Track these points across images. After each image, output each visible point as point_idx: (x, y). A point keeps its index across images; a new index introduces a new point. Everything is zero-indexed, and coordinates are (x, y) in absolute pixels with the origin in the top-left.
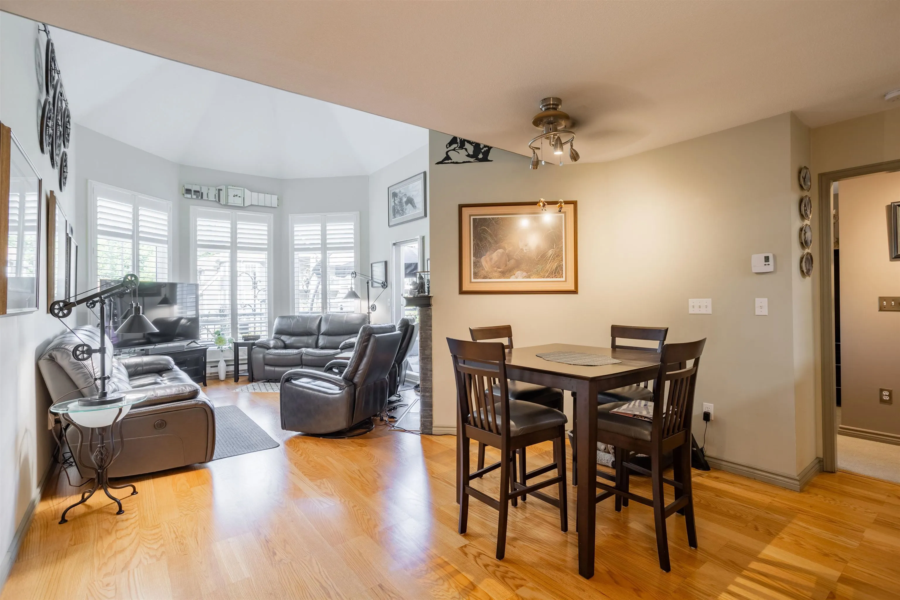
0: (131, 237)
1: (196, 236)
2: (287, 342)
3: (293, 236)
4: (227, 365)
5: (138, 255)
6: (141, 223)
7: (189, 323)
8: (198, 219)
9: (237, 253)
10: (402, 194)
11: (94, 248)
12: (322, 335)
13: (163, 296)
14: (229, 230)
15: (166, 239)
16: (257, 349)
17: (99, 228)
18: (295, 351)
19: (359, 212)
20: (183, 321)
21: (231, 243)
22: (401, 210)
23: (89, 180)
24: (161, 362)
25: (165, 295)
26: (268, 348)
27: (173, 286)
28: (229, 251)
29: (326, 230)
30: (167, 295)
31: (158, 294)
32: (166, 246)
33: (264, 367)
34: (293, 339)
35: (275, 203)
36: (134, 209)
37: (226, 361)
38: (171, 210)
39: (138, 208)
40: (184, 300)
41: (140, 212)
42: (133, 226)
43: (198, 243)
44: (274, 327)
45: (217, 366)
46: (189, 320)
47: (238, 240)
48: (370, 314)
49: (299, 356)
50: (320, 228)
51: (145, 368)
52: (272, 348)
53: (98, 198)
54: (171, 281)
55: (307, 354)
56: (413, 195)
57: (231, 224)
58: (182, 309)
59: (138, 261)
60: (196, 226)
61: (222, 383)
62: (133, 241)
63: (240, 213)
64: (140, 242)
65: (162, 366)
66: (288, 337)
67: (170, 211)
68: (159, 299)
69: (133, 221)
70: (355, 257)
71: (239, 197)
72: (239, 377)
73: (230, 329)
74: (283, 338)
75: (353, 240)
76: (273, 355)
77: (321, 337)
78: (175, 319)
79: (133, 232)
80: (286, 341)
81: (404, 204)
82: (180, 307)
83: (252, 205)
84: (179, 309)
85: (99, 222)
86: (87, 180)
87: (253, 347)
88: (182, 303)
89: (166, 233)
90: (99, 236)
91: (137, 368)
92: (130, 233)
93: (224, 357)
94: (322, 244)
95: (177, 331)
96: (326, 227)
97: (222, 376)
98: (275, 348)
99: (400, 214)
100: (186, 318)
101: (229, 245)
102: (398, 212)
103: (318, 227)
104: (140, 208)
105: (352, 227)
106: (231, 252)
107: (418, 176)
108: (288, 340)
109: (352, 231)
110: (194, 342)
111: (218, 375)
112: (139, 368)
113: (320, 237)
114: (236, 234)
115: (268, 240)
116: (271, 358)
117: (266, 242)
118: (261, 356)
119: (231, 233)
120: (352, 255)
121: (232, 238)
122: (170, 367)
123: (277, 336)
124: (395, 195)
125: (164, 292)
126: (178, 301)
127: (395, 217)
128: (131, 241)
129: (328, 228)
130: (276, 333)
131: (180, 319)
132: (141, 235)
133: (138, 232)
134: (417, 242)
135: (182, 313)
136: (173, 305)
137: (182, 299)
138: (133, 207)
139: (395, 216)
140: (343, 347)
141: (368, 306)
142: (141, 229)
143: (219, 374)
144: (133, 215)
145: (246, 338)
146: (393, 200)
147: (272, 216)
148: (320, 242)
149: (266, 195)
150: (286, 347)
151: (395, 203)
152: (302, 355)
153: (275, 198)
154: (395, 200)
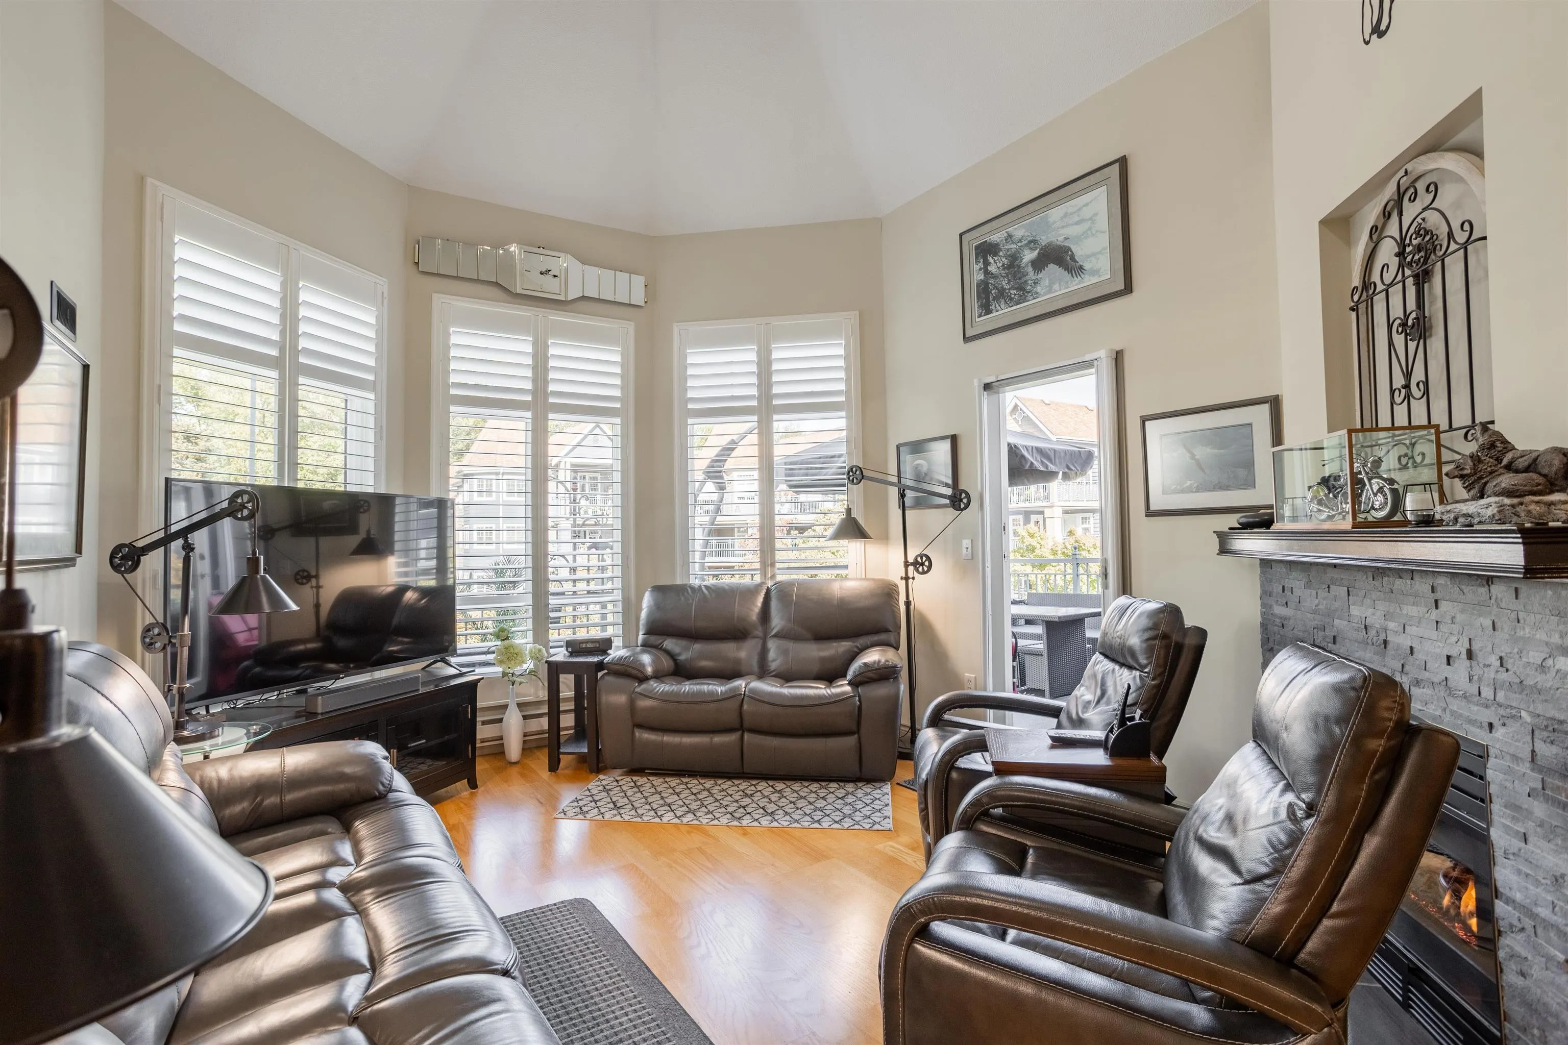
0: (275, 363)
1: (447, 373)
2: (682, 657)
3: (684, 378)
4: (525, 717)
5: (295, 416)
6: (303, 328)
7: (423, 601)
8: (452, 329)
9: (546, 419)
10: (1020, 241)
11: (159, 386)
12: (775, 639)
13: (362, 535)
14: (529, 361)
15: (371, 377)
16: (609, 679)
17: (178, 327)
18: (718, 688)
19: (857, 313)
20: (410, 596)
21: (534, 393)
22: (1013, 288)
23: (149, 180)
24: (348, 770)
25: (368, 532)
26: (643, 679)
27: (385, 502)
28: (529, 414)
29: (769, 363)
30: (372, 532)
31: (353, 529)
32: (372, 396)
33: (633, 733)
34: (697, 647)
35: (638, 298)
36: (284, 285)
37: (520, 705)
38: (386, 301)
39: (297, 284)
40: (412, 545)
41: (303, 296)
42: (283, 333)
43: (453, 391)
44: (644, 614)
45: (500, 721)
46: (425, 592)
47: (552, 387)
48: (910, 581)
49: (733, 705)
50: (753, 357)
51: (289, 797)
52: (652, 678)
53: (177, 238)
54: (382, 490)
55: (757, 698)
56: (1066, 239)
57: (535, 344)
58: (406, 564)
59: (294, 432)
60: (447, 348)
61: (514, 770)
62: (282, 377)
63: (557, 317)
64: (301, 380)
65: (351, 786)
66: (684, 643)
67: (383, 303)
68: (353, 541)
69: (283, 317)
70: (849, 428)
71: (555, 276)
72: (561, 756)
73: (530, 621)
74: (670, 644)
75: (842, 387)
76: (657, 699)
77: (772, 645)
78: (390, 589)
79: (282, 350)
80: (679, 654)
81: (1030, 269)
82: (402, 560)
83: (584, 298)
84: (400, 565)
85: (178, 309)
86: (142, 179)
87: (600, 674)
88: (406, 551)
89: (371, 362)
90: (177, 352)
91: (262, 801)
92: (274, 352)
93: (518, 695)
94: (759, 399)
95: (396, 621)
96: (769, 352)
97: (514, 750)
98: (658, 676)
99: (1011, 299)
100: (416, 589)
101: (529, 398)
102: (1002, 294)
103: (748, 355)
104: (301, 284)
105: (841, 351)
106: (535, 419)
107: (1098, 174)
108: (687, 651)
109: (841, 363)
110: (443, 660)
111: (503, 744)
112: (272, 800)
113: (754, 380)
114: (546, 370)
115: (623, 388)
116: (652, 709)
117: (617, 393)
118: (621, 699)
119: (535, 368)
120: (842, 423)
121: (535, 380)
122: (381, 788)
123: (654, 639)
124: (986, 251)
125: (367, 522)
126: (397, 546)
127: (989, 312)
128: (274, 374)
129: (775, 355)
130: (650, 632)
131: (402, 589)
132: (302, 359)
133: (295, 352)
134: (1093, 370)
135: (406, 574)
136: (387, 556)
137: (407, 541)
138: (282, 279)
139: (986, 309)
140: (859, 679)
141: (903, 559)
142: (303, 343)
143: (505, 741)
144: (283, 301)
145: (575, 648)
146: (981, 265)
147: (631, 327)
148: (754, 391)
149: (618, 273)
150: (681, 672)
151: (987, 272)
152: (743, 699)
153: (639, 282)
154: (986, 264)
